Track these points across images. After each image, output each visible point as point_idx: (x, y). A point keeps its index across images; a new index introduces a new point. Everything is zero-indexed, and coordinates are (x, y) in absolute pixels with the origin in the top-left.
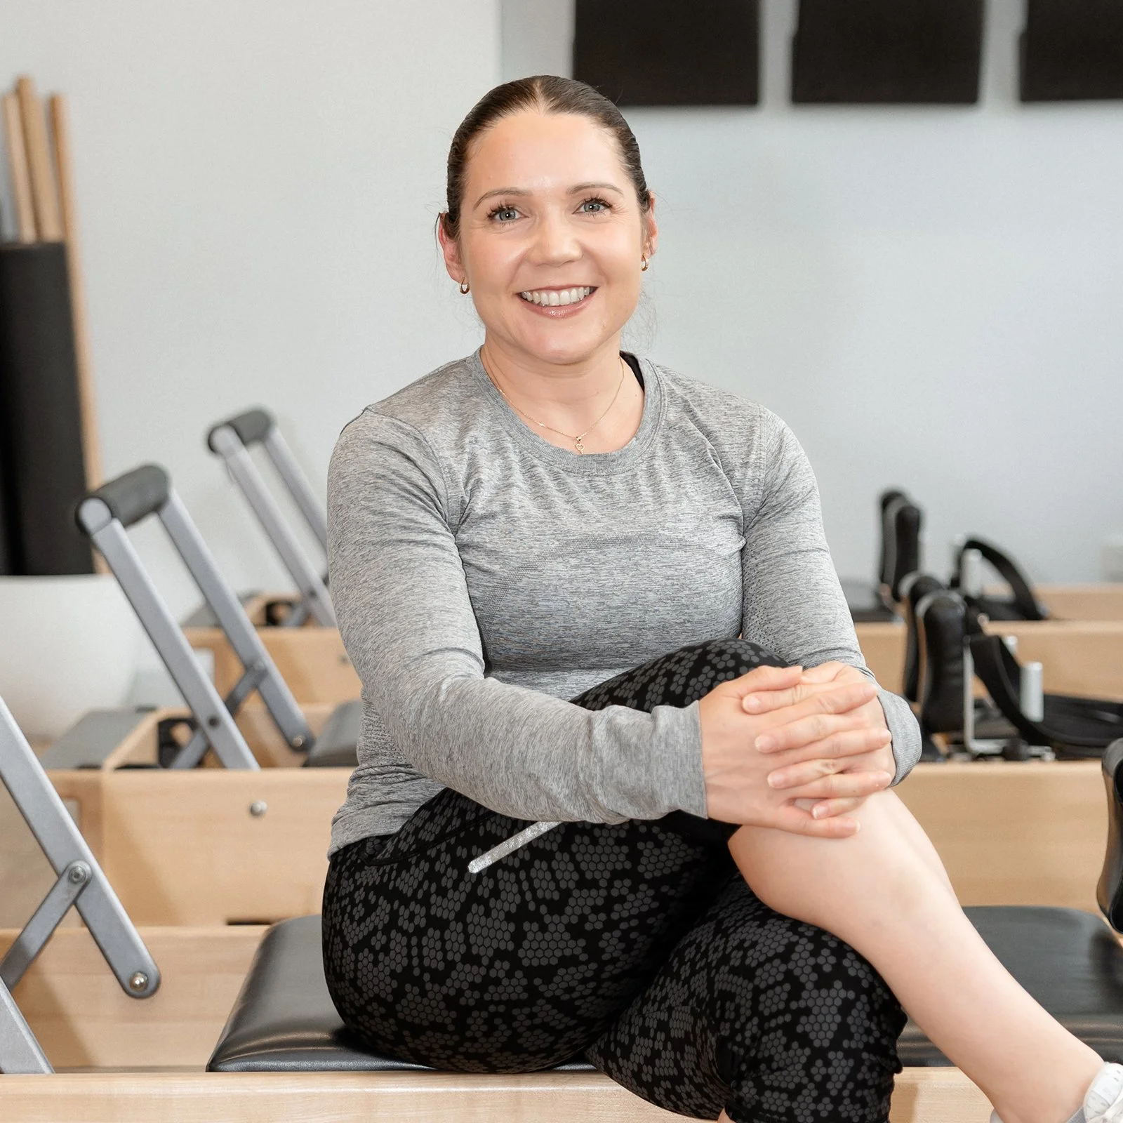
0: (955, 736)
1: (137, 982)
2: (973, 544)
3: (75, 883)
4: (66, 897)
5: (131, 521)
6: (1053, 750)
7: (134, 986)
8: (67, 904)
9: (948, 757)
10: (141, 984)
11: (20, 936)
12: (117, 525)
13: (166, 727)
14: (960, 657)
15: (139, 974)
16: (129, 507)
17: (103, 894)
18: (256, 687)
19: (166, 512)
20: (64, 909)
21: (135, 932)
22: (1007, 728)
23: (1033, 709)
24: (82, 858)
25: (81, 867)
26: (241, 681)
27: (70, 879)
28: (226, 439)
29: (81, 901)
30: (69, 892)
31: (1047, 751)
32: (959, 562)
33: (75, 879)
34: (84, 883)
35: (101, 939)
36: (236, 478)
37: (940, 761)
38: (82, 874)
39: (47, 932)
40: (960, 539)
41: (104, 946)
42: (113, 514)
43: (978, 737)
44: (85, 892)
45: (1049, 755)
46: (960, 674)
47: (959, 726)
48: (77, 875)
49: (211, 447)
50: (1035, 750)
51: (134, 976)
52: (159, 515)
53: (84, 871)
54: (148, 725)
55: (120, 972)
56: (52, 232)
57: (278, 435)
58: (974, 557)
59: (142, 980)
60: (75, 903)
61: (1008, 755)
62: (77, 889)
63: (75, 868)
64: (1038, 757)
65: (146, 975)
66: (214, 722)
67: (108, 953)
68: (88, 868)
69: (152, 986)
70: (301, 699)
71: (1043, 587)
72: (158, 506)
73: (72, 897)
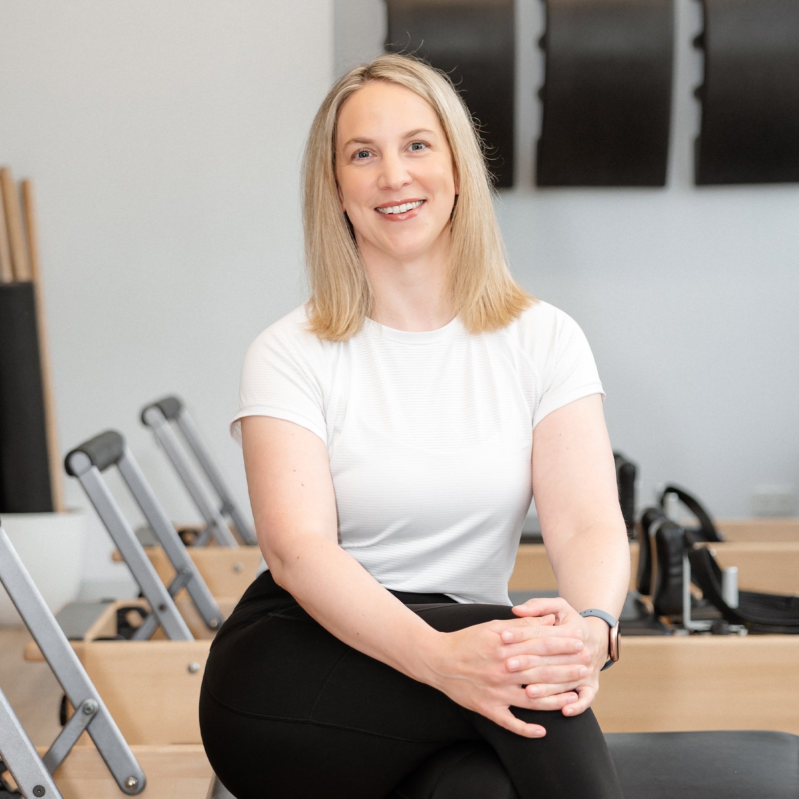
0: (675, 618)
1: (131, 783)
2: (670, 490)
3: (87, 714)
4: (81, 724)
5: (103, 468)
6: (746, 627)
7: (128, 786)
8: (82, 728)
9: (672, 633)
10: (133, 785)
11: (49, 750)
12: (95, 470)
13: (122, 613)
14: (681, 563)
15: (132, 778)
16: (101, 458)
17: (106, 722)
18: (184, 585)
19: (122, 464)
20: (79, 733)
21: (129, 750)
22: (714, 613)
23: (731, 599)
24: (91, 696)
25: (91, 702)
26: (175, 581)
27: (84, 711)
28: (154, 416)
29: (91, 728)
30: (83, 721)
31: (742, 628)
32: (662, 502)
33: (87, 712)
34: (93, 714)
35: (105, 754)
36: (162, 444)
37: (667, 635)
38: (92, 708)
39: (67, 749)
40: (661, 487)
41: (107, 759)
42: (93, 463)
43: (693, 618)
44: (94, 721)
45: (744, 632)
46: (681, 575)
47: (679, 611)
48: (89, 709)
49: (144, 421)
50: (734, 628)
51: (128, 780)
52: (118, 465)
53: (93, 706)
54: (110, 612)
55: (118, 776)
56: (23, 275)
57: (186, 415)
58: (673, 499)
59: (134, 782)
60: (87, 729)
61: (714, 631)
62: (88, 718)
63: (87, 704)
64: (736, 633)
65: (137, 779)
66: (163, 607)
67: (110, 763)
68: (96, 704)
69: (140, 786)
70: (215, 595)
71: (721, 519)
72: (116, 460)
73: (85, 724)
